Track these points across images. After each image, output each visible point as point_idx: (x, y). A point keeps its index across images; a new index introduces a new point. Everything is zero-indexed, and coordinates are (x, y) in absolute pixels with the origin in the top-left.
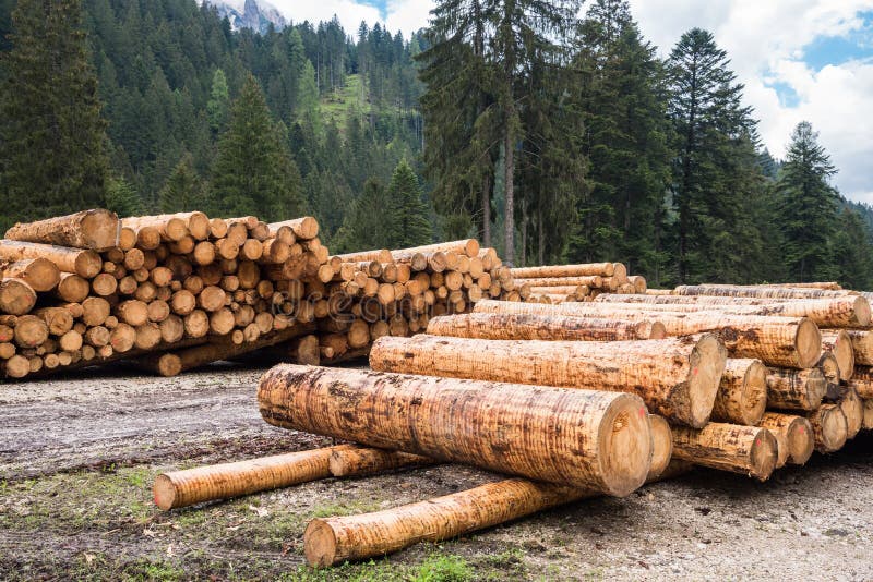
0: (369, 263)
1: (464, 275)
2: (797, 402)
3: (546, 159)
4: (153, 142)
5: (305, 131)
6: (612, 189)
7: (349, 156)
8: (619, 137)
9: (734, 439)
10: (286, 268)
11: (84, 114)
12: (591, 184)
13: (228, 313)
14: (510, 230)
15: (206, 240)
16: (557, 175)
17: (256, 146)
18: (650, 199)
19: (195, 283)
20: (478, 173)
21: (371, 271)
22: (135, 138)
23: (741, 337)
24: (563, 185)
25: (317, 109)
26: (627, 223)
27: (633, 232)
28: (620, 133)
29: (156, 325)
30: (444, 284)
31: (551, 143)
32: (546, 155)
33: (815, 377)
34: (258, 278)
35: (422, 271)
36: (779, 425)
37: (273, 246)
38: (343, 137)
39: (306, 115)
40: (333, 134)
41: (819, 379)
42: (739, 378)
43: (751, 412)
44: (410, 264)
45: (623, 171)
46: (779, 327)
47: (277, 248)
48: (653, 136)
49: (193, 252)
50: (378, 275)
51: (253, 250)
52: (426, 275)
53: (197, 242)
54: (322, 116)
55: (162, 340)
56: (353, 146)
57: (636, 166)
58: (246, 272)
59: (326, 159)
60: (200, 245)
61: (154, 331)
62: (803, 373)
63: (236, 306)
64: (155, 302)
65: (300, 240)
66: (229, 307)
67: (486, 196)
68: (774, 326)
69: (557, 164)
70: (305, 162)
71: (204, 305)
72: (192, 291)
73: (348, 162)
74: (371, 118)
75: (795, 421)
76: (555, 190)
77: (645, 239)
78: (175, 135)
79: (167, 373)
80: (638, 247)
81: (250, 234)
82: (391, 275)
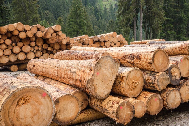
0: (80, 39)
1: (111, 42)
2: (154, 87)
3: (151, 11)
4: (61, 13)
5: (98, 9)
6: (173, 20)
7: (110, 15)
8: (175, 5)
9: (112, 105)
10: (50, 40)
11: (32, 3)
12: (165, 19)
13: (32, 53)
14: (141, 31)
15: (23, 31)
16: (155, 16)
17: (78, 11)
18: (184, 23)
19: (20, 44)
20: (132, 16)
21: (80, 41)
22: (56, 12)
23: (135, 58)
24: (156, 19)
25: (102, 3)
26: (177, 29)
27: (179, 32)
28: (175, 4)
29: (7, 56)
30: (105, 45)
31: (153, 7)
32: (152, 10)
33: (163, 76)
34: (43, 43)
35: (97, 41)
36: (145, 98)
37: (45, 33)
38: (108, 10)
39: (99, 5)
40: (106, 9)
41: (166, 77)
42: (125, 76)
43: (132, 92)
44: (93, 39)
45: (176, 15)
46: (148, 53)
47: (47, 34)
48: (185, 5)
49: (19, 34)
50: (82, 42)
51: (40, 34)
52: (98, 42)
53: (20, 32)
54: (103, 5)
55: (9, 61)
56: (111, 12)
57: (180, 13)
58: (39, 41)
59: (104, 16)
60: (21, 33)
61: (6, 58)
62: (157, 74)
63: (35, 51)
64: (6, 50)
65: (56, 32)
66: (33, 51)
67: (135, 23)
68: (146, 53)
69: (155, 13)
70: (98, 17)
71: (23, 51)
72: (19, 46)
73: (109, 16)
74: (116, 5)
75: (152, 96)
76: (154, 20)
77: (182, 34)
78: (66, 11)
79: (13, 71)
80: (180, 36)
81: (39, 30)
82: (87, 42)
